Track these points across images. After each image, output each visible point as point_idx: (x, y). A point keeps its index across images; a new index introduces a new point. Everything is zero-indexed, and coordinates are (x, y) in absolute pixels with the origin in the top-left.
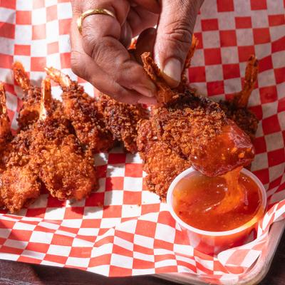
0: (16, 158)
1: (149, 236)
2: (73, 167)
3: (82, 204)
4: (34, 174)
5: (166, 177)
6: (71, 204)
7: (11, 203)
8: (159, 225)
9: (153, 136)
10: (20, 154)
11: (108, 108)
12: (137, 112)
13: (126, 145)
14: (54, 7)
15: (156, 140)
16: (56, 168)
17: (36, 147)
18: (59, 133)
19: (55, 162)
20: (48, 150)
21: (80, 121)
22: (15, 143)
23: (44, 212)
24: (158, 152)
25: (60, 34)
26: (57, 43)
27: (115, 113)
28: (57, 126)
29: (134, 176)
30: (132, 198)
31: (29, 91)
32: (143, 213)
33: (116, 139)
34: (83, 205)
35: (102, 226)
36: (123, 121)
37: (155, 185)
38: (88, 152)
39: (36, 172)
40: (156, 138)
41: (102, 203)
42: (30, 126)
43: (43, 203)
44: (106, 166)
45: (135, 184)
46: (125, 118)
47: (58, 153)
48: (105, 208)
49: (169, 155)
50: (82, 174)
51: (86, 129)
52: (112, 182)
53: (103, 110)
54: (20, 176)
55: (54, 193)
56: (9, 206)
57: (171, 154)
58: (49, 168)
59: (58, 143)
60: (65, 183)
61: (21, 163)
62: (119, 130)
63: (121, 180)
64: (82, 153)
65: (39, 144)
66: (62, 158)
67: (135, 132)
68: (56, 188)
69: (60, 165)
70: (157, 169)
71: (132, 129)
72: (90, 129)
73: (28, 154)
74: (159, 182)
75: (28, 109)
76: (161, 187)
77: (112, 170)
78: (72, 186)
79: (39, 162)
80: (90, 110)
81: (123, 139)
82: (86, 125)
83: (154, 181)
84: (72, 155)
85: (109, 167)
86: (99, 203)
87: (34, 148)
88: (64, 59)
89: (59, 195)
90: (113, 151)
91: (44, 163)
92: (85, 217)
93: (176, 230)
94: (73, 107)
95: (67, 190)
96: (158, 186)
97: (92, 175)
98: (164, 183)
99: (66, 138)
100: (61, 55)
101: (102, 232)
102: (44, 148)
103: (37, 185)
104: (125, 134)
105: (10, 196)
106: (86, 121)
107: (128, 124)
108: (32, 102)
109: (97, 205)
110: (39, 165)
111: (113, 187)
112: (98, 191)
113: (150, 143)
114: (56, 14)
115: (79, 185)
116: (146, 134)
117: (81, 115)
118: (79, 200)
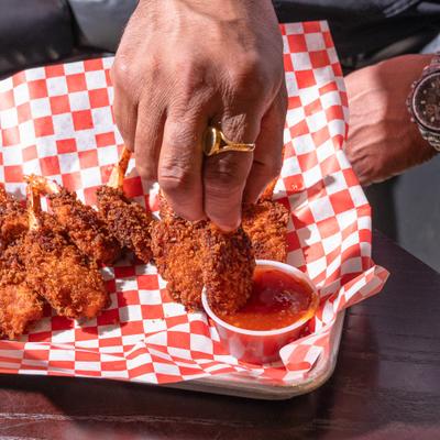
0: (10, 276)
1: (184, 348)
2: (81, 279)
3: (94, 323)
4: (35, 292)
5: (192, 282)
6: (80, 325)
7: (10, 328)
8: (192, 336)
9: (170, 238)
10: (13, 271)
11: (113, 211)
12: (145, 215)
13: (138, 251)
14: (27, 105)
15: (174, 242)
16: (60, 282)
17: (34, 259)
18: (57, 244)
19: (59, 275)
20: (48, 262)
21: (79, 229)
22: (4, 260)
23: (50, 336)
24: (179, 254)
25: (37, 136)
26: (34, 147)
27: (121, 215)
28: (53, 237)
29: (150, 288)
30: (152, 312)
31: (8, 205)
32: (169, 326)
33: (125, 247)
34: (96, 325)
35: (125, 343)
36: (132, 224)
37: (179, 293)
38: (93, 265)
39: (36, 289)
40: (174, 239)
41: (118, 320)
42: (17, 241)
43: (46, 327)
44: (114, 281)
45: (151, 297)
46: (134, 221)
47: (61, 266)
48: (123, 325)
49: (192, 258)
50: (91, 287)
51: (89, 237)
52: (125, 296)
53: (106, 215)
54: (18, 295)
55: (62, 311)
56: (8, 332)
57: (194, 255)
58: (54, 282)
59: (58, 254)
60: (74, 298)
61: (15, 281)
62: (129, 234)
63: (135, 293)
64: (87, 265)
65: (36, 257)
66: (66, 270)
67: (148, 236)
68: (64, 305)
69: (65, 278)
70: (180, 274)
71: (143, 233)
72: (93, 237)
73: (23, 270)
74: (185, 288)
75: (10, 223)
76: (188, 293)
77: (122, 284)
78: (83, 301)
79: (39, 275)
80: (90, 216)
81: (135, 244)
82: (88, 232)
83: (177, 288)
84: (77, 267)
85: (118, 281)
86: (115, 321)
87: (31, 261)
88: (44, 164)
89: (68, 312)
90: (120, 265)
91: (46, 276)
92: (100, 337)
93: (214, 341)
94: (69, 214)
95: (77, 306)
96: (184, 293)
97: (103, 288)
98: (191, 288)
99: (66, 249)
100: (41, 160)
101: (127, 348)
102: (43, 261)
103: (39, 304)
104: (136, 239)
105: (8, 320)
106: (87, 228)
107: (139, 227)
108: (14, 215)
109: (113, 323)
110: (40, 279)
111: (128, 302)
112: (111, 308)
113: (168, 245)
114: (30, 113)
115: (91, 299)
116: (162, 236)
117: (80, 222)
118: (91, 318)
